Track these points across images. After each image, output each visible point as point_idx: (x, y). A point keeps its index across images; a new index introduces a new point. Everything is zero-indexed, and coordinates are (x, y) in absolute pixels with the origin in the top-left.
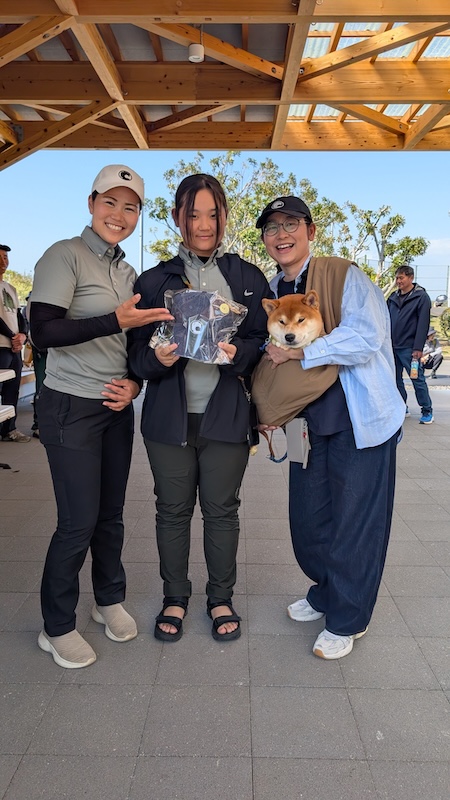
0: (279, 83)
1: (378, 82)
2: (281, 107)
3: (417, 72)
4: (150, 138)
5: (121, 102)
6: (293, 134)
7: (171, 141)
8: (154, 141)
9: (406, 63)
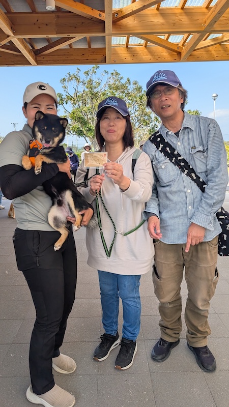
0: (103, 22)
1: (162, 21)
2: (106, 37)
3: (184, 14)
4: (38, 59)
5: (13, 37)
6: (118, 54)
7: (50, 60)
8: (39, 61)
9: (177, 9)
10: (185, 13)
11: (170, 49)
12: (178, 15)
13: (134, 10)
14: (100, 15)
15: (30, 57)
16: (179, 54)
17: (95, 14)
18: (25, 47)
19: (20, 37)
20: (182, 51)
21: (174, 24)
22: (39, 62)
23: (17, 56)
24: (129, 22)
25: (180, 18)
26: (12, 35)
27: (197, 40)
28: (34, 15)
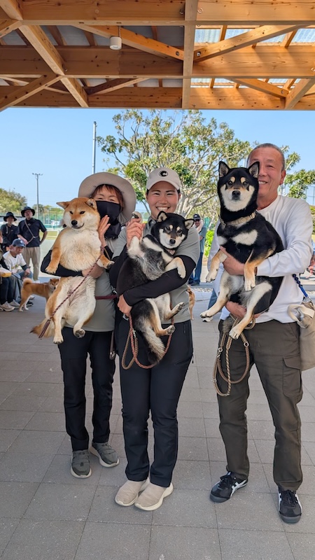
1: (258, 63)
2: (184, 80)
3: (288, 54)
4: (90, 100)
5: (63, 76)
6: (199, 96)
7: (106, 102)
8: (92, 102)
9: (280, 47)
10: (290, 53)
11: (270, 93)
12: (280, 55)
13: (222, 49)
14: (177, 54)
15: (81, 99)
16: (283, 99)
17: (172, 52)
18: (76, 86)
19: (72, 76)
20: (287, 96)
21: (275, 66)
22: (91, 104)
23: (63, 94)
24: (216, 62)
25: (283, 59)
26: (62, 74)
27: (306, 86)
28: (92, 50)
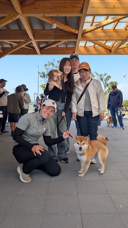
0: (77, 35)
1: (104, 35)
2: (77, 41)
3: (114, 32)
5: (33, 40)
6: (80, 50)
7: (47, 52)
8: (42, 52)
9: (111, 30)
13: (92, 29)
14: (75, 31)
18: (37, 45)
19: (36, 40)
21: (110, 36)
24: (89, 35)
27: (120, 44)
28: (44, 31)
